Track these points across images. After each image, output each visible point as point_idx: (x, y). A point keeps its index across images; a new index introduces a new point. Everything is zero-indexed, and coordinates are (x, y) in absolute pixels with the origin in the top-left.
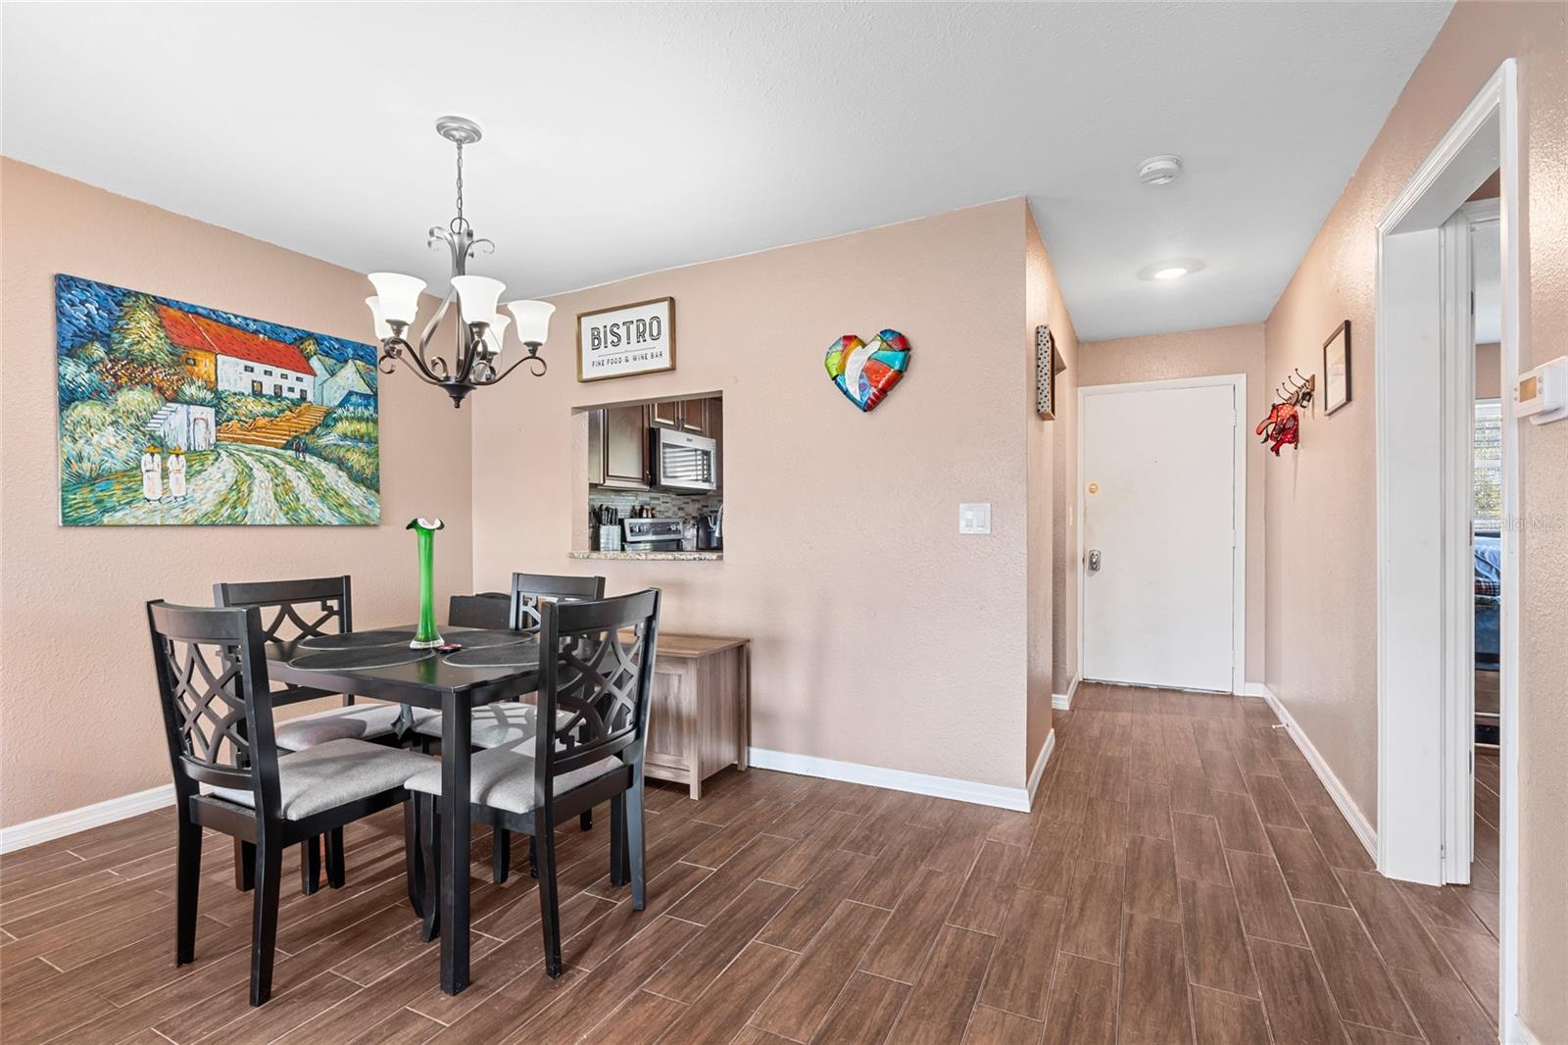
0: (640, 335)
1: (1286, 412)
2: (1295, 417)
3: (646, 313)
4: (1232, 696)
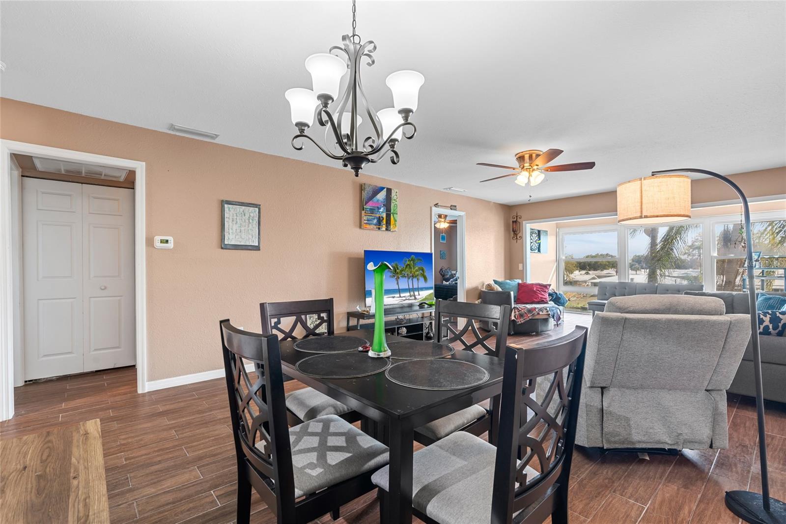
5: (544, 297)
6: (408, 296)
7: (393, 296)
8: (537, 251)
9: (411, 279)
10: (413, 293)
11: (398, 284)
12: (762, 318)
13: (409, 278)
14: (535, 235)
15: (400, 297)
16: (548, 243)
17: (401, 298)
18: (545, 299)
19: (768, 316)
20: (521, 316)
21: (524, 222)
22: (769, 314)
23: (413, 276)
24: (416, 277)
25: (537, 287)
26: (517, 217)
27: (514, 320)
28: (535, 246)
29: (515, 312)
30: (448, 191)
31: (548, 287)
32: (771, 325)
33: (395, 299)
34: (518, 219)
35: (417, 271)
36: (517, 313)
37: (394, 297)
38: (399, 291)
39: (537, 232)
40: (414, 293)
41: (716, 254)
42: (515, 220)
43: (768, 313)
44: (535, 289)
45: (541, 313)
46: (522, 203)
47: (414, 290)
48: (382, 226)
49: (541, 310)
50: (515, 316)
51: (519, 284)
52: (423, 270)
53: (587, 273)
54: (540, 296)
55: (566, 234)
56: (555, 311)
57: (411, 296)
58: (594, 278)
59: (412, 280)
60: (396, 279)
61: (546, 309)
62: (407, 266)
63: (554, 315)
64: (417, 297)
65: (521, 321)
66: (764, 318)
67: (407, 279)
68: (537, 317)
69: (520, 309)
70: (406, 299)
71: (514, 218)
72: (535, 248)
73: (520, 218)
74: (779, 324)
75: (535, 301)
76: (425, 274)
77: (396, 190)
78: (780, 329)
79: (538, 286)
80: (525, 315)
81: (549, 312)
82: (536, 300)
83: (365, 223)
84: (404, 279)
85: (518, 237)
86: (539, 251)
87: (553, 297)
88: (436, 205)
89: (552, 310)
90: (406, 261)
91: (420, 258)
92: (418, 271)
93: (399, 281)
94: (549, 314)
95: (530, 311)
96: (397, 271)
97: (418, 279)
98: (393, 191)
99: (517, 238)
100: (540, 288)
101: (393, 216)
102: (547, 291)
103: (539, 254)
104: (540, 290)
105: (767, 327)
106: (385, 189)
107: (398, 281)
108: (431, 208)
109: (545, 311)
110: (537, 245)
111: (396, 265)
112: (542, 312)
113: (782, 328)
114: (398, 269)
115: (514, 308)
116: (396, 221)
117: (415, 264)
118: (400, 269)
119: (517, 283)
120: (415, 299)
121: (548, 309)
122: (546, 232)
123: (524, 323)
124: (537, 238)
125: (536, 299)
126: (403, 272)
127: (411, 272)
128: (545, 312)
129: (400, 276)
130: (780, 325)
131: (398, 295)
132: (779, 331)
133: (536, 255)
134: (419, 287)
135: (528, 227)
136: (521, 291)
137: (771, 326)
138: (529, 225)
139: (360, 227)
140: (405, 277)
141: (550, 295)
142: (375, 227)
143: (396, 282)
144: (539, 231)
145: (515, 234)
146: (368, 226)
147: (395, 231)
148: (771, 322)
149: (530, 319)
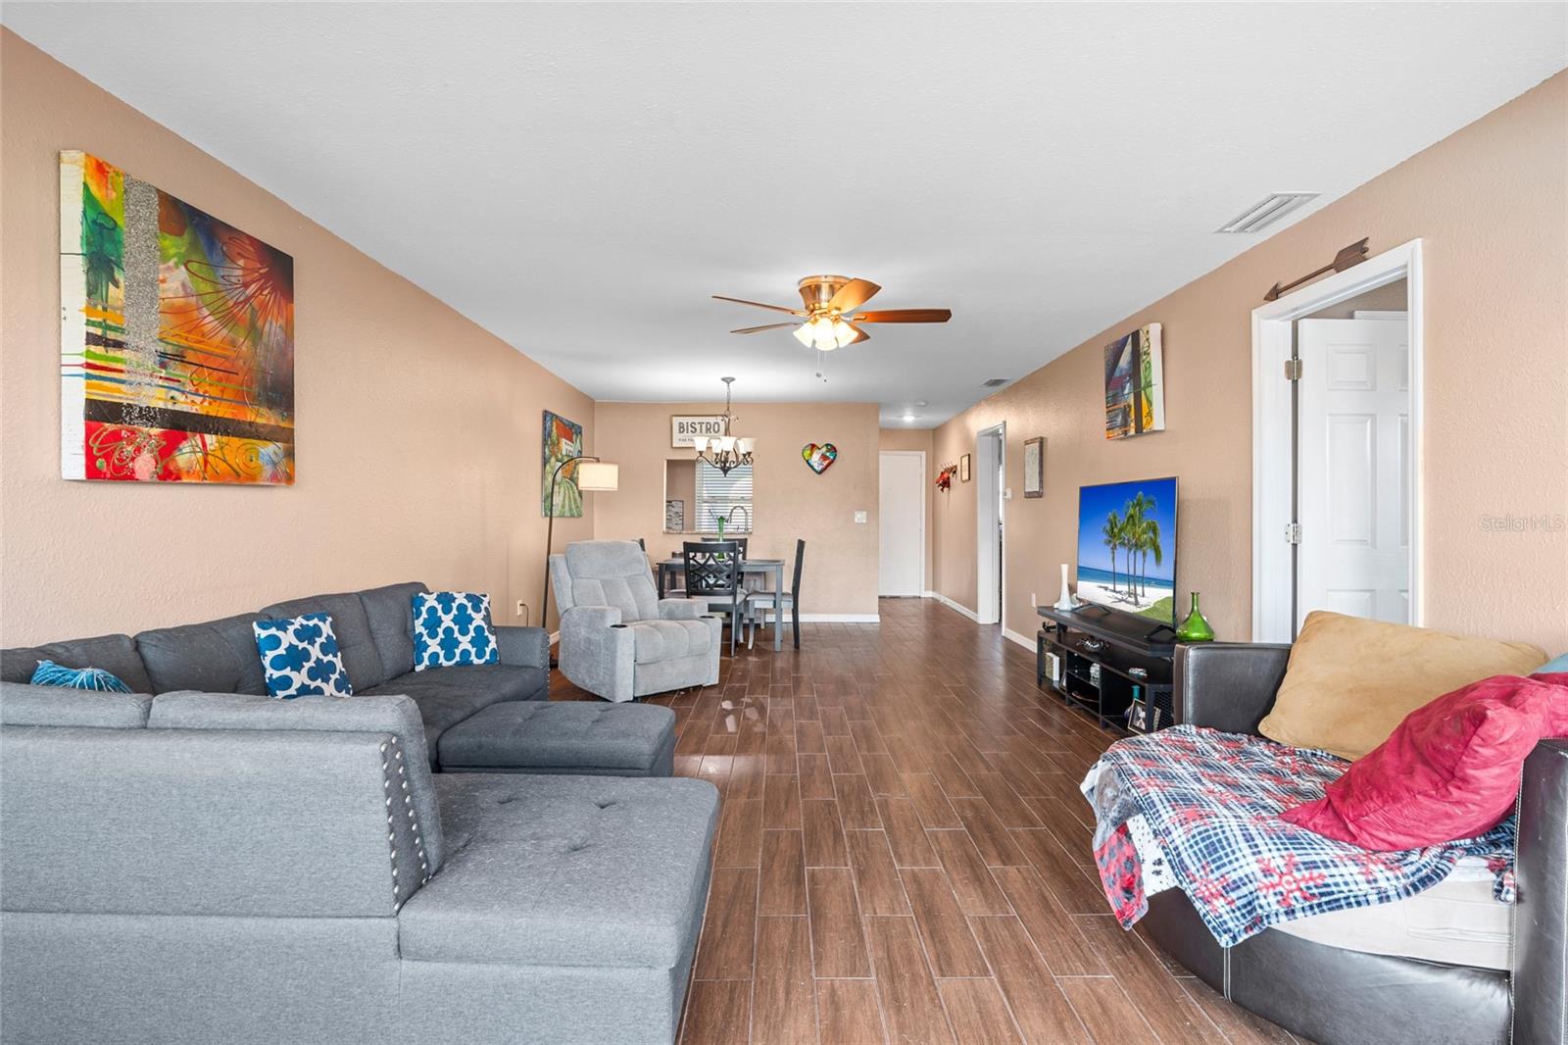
0: (708, 430)
1: (946, 475)
2: (948, 478)
3: (712, 420)
4: (920, 598)
7: (1106, 585)
9: (1133, 550)
10: (1133, 587)
11: (1113, 559)
13: (1130, 550)
17: (1114, 594)
23: (1136, 545)
24: (1141, 547)
35: (1144, 533)
38: (1114, 577)
40: (1135, 589)
47: (1136, 579)
48: (1130, 426)
52: (1154, 531)
57: (1130, 594)
59: (1135, 553)
60: (1112, 547)
62: (1129, 519)
64: (1139, 599)
67: (1127, 551)
76: (1158, 541)
77: (1145, 327)
84: (1123, 549)
88: (1273, 294)
90: (1128, 507)
91: (1153, 495)
92: (1146, 533)
93: (1116, 553)
96: (1114, 530)
97: (1144, 554)
98: (1141, 334)
101: (1146, 395)
106: (1129, 339)
107: (1113, 553)
111: (1115, 517)
114: (1115, 526)
116: (1151, 405)
117: (1141, 515)
118: (1119, 526)
120: (1136, 603)
126: (1123, 534)
127: (1134, 535)
129: (1117, 543)
131: (1112, 587)
134: (1145, 575)
140: (1124, 544)
142: (1120, 432)
143: (1111, 555)
146: (1112, 434)
147: (1152, 431)
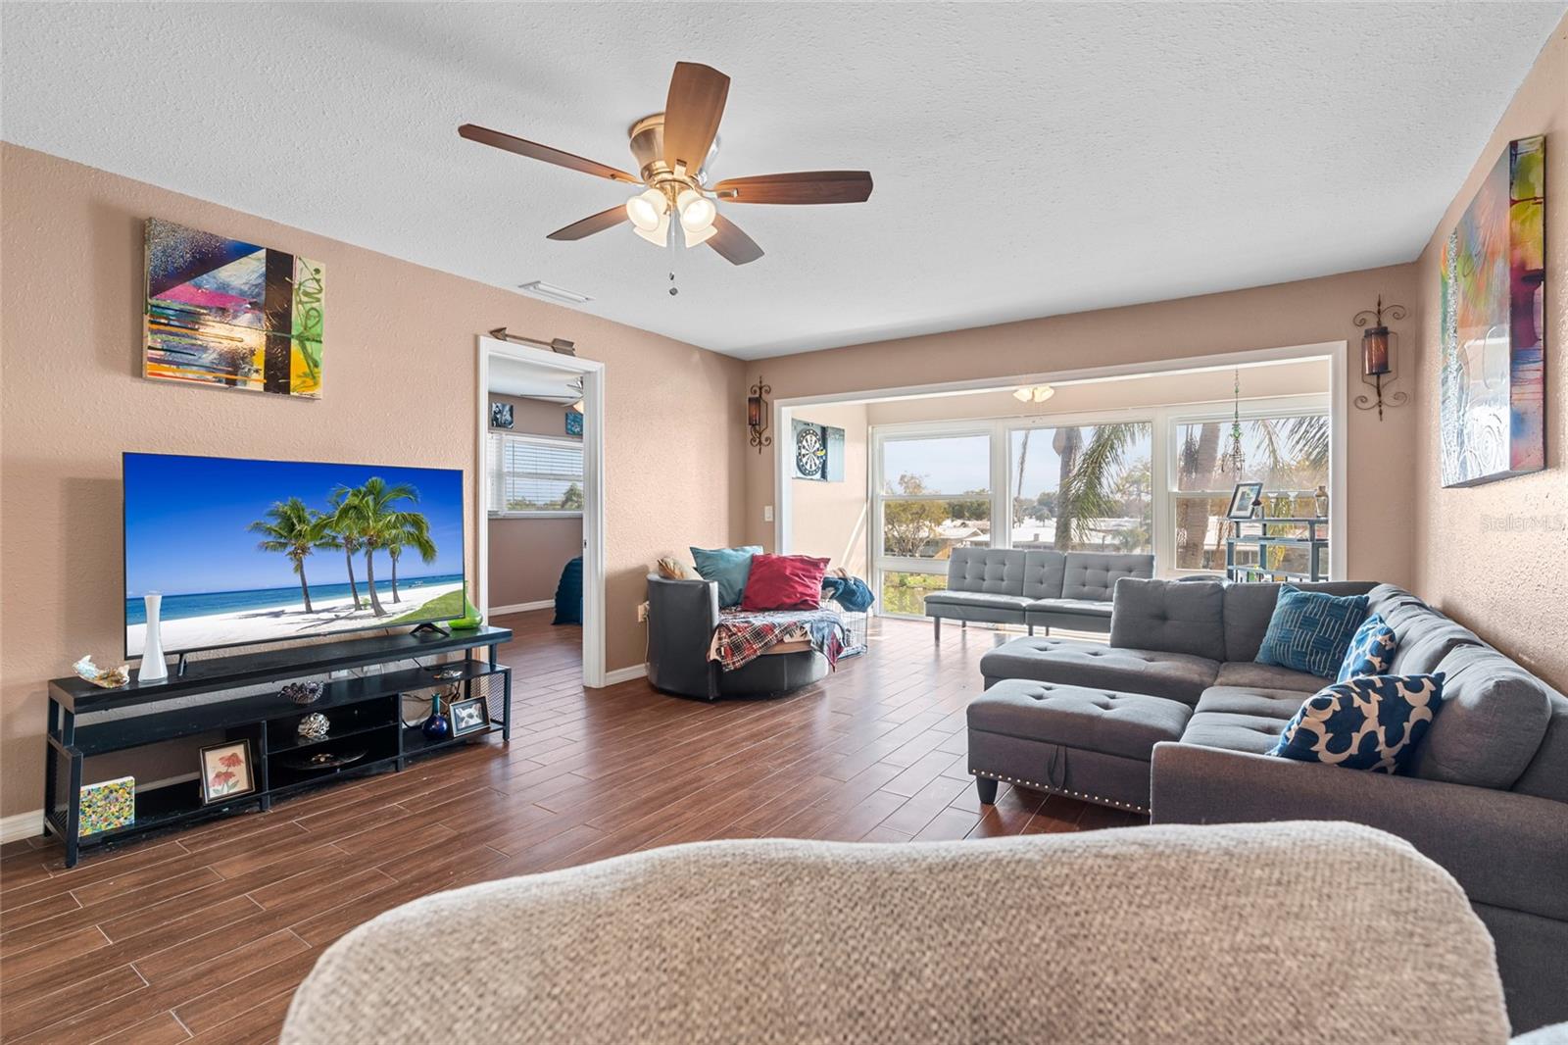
5: (810, 592)
6: (349, 607)
7: (277, 608)
8: (818, 476)
9: (363, 551)
10: (369, 597)
11: (300, 568)
12: (1359, 707)
13: (353, 550)
14: (814, 438)
15: (309, 611)
16: (846, 457)
17: (310, 616)
18: (813, 596)
19: (1375, 697)
20: (735, 648)
21: (776, 402)
22: (1376, 690)
23: (370, 544)
24: (384, 545)
25: (795, 568)
26: (761, 389)
27: (715, 660)
28: (812, 463)
29: (720, 639)
30: (529, 293)
31: (822, 565)
32: (1383, 728)
33: (283, 619)
34: (764, 395)
35: (390, 527)
36: (725, 641)
37: (277, 615)
38: (306, 592)
39: (819, 432)
40: (374, 597)
41: (1176, 490)
42: (757, 395)
43: (1371, 684)
44: (788, 572)
45: (787, 639)
46: (776, 355)
47: (373, 586)
48: (246, 375)
49: (787, 630)
50: (718, 651)
51: (754, 558)
52: (417, 523)
53: (964, 525)
54: (800, 589)
55: (889, 439)
56: (826, 631)
57: (358, 607)
58: (975, 534)
59: (369, 555)
60: (295, 554)
61: (802, 628)
62: (345, 512)
63: (822, 643)
65: (733, 663)
66: (1364, 706)
67: (343, 554)
68: (778, 650)
69: (734, 630)
70: (338, 618)
71: (755, 392)
72: (814, 468)
73: (768, 392)
74: (1405, 724)
75: (784, 603)
76: (426, 535)
77: (313, 265)
78: (1406, 740)
79: (798, 564)
80: (747, 645)
81: (810, 637)
82: (788, 601)
83: (151, 360)
84: (333, 552)
85: (763, 440)
86: (824, 476)
87: (837, 589)
88: (498, 333)
89: (819, 630)
90: (342, 496)
91: (409, 486)
92: (394, 527)
93: (307, 560)
94: (809, 641)
95: (759, 634)
96: (298, 528)
97: (393, 553)
98: (298, 265)
99: (760, 443)
100: (803, 570)
101: (304, 348)
102: (818, 575)
103: (823, 484)
104: (800, 573)
105: (1371, 738)
106: (262, 254)
107: (300, 562)
108: (476, 339)
109: (798, 632)
110: (817, 462)
111: (295, 508)
112: (791, 636)
113: (1411, 739)
114: (301, 520)
115: (720, 626)
116: (316, 365)
117: (380, 509)
118: (314, 521)
119: (748, 555)
120: (380, 613)
121: (807, 627)
122: (840, 432)
123: (742, 668)
124: (818, 445)
125: (789, 598)
126: (327, 531)
127: (363, 532)
128: (797, 637)
129: (311, 544)
130: (1408, 726)
131: (302, 607)
132: (1404, 746)
133: (813, 486)
134: (398, 576)
135: (786, 415)
136: (754, 578)
137: (1381, 737)
138: (790, 408)
139: (137, 372)
140: (337, 546)
141: (827, 584)
142: (210, 377)
143: (293, 565)
144: (824, 430)
145: (755, 430)
146: (169, 371)
147: (312, 398)
148: (1382, 720)
149: (762, 656)
